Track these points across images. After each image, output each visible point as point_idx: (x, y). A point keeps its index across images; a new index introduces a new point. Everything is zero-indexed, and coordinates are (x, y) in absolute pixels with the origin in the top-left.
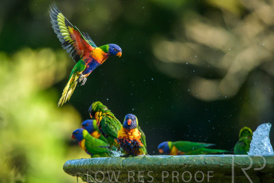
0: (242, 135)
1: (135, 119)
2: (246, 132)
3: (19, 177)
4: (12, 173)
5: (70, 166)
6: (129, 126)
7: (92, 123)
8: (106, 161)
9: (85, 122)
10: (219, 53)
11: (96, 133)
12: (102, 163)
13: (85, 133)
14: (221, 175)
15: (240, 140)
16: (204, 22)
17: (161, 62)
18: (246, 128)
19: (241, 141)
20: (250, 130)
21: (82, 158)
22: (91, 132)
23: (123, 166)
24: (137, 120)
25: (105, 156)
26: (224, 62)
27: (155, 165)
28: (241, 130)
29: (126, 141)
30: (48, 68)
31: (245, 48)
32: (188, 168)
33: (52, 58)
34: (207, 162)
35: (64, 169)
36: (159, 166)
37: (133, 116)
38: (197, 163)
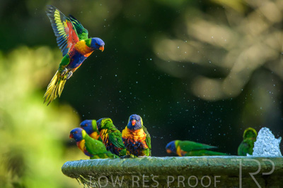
0: (246, 136)
1: (139, 120)
2: (251, 133)
3: (16, 179)
4: (9, 175)
5: (69, 167)
6: (134, 126)
7: (91, 123)
8: (106, 162)
9: (84, 122)
10: (222, 51)
11: (95, 134)
12: (101, 165)
13: (84, 133)
14: (225, 177)
15: (245, 141)
16: (207, 19)
17: (161, 61)
18: (250, 128)
19: (246, 143)
20: (255, 131)
21: (81, 159)
22: (90, 132)
23: (124, 167)
24: (141, 120)
25: (104, 158)
26: (227, 61)
27: (156, 166)
28: (245, 131)
29: (130, 142)
30: (46, 66)
31: (249, 46)
32: (190, 169)
33: (50, 56)
34: (211, 164)
35: (62, 170)
36: (160, 168)
37: (138, 117)
38: (200, 165)
